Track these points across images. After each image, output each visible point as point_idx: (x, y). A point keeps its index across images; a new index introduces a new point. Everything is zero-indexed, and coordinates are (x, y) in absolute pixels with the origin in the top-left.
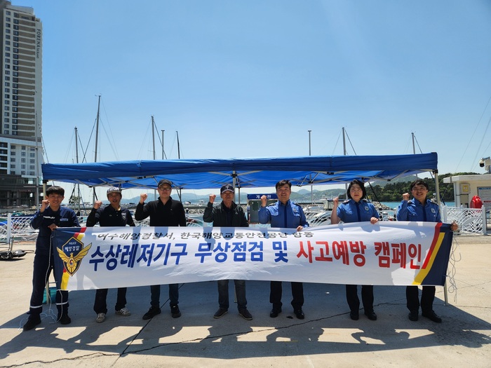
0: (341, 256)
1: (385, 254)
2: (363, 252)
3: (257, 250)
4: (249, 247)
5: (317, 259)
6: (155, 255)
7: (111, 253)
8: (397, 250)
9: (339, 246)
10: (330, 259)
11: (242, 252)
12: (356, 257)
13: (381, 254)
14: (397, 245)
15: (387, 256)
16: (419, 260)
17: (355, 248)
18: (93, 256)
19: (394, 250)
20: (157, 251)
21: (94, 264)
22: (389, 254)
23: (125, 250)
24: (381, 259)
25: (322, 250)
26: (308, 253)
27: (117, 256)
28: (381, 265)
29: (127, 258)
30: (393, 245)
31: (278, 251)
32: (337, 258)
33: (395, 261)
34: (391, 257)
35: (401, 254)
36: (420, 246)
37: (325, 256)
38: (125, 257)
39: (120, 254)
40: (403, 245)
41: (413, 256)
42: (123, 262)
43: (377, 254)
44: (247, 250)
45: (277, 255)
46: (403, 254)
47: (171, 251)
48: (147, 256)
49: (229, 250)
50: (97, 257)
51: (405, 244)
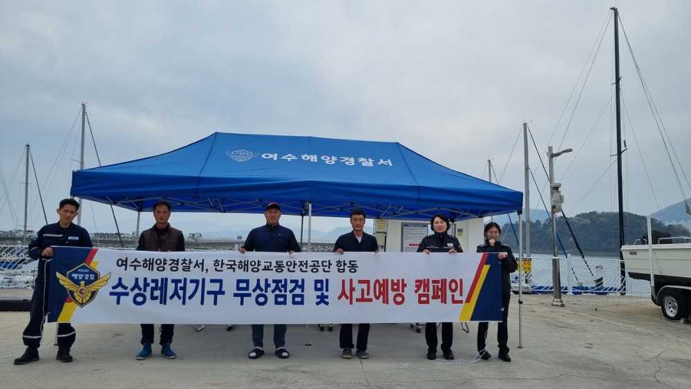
0: (382, 296)
1: (424, 291)
2: (403, 291)
3: (298, 291)
4: (290, 286)
5: (358, 300)
6: (189, 293)
7: (136, 286)
8: (438, 286)
9: (380, 286)
10: (370, 300)
11: (283, 293)
12: (396, 296)
13: (421, 291)
14: (437, 282)
15: (426, 293)
16: (461, 295)
17: (395, 287)
18: (114, 288)
19: (434, 286)
20: (190, 288)
21: (116, 297)
22: (428, 291)
23: (153, 285)
24: (420, 296)
25: (363, 290)
26: (349, 295)
27: (145, 290)
28: (420, 302)
29: (157, 293)
30: (434, 282)
31: (319, 293)
32: (377, 298)
33: (435, 297)
34: (431, 293)
35: (441, 290)
36: (461, 280)
37: (366, 297)
38: (155, 292)
39: (149, 289)
40: (444, 281)
41: (453, 291)
42: (153, 298)
43: (416, 292)
44: (288, 290)
45: (318, 297)
46: (443, 290)
47: (206, 289)
48: (181, 293)
49: (270, 290)
50: (120, 290)
51: (445, 280)
